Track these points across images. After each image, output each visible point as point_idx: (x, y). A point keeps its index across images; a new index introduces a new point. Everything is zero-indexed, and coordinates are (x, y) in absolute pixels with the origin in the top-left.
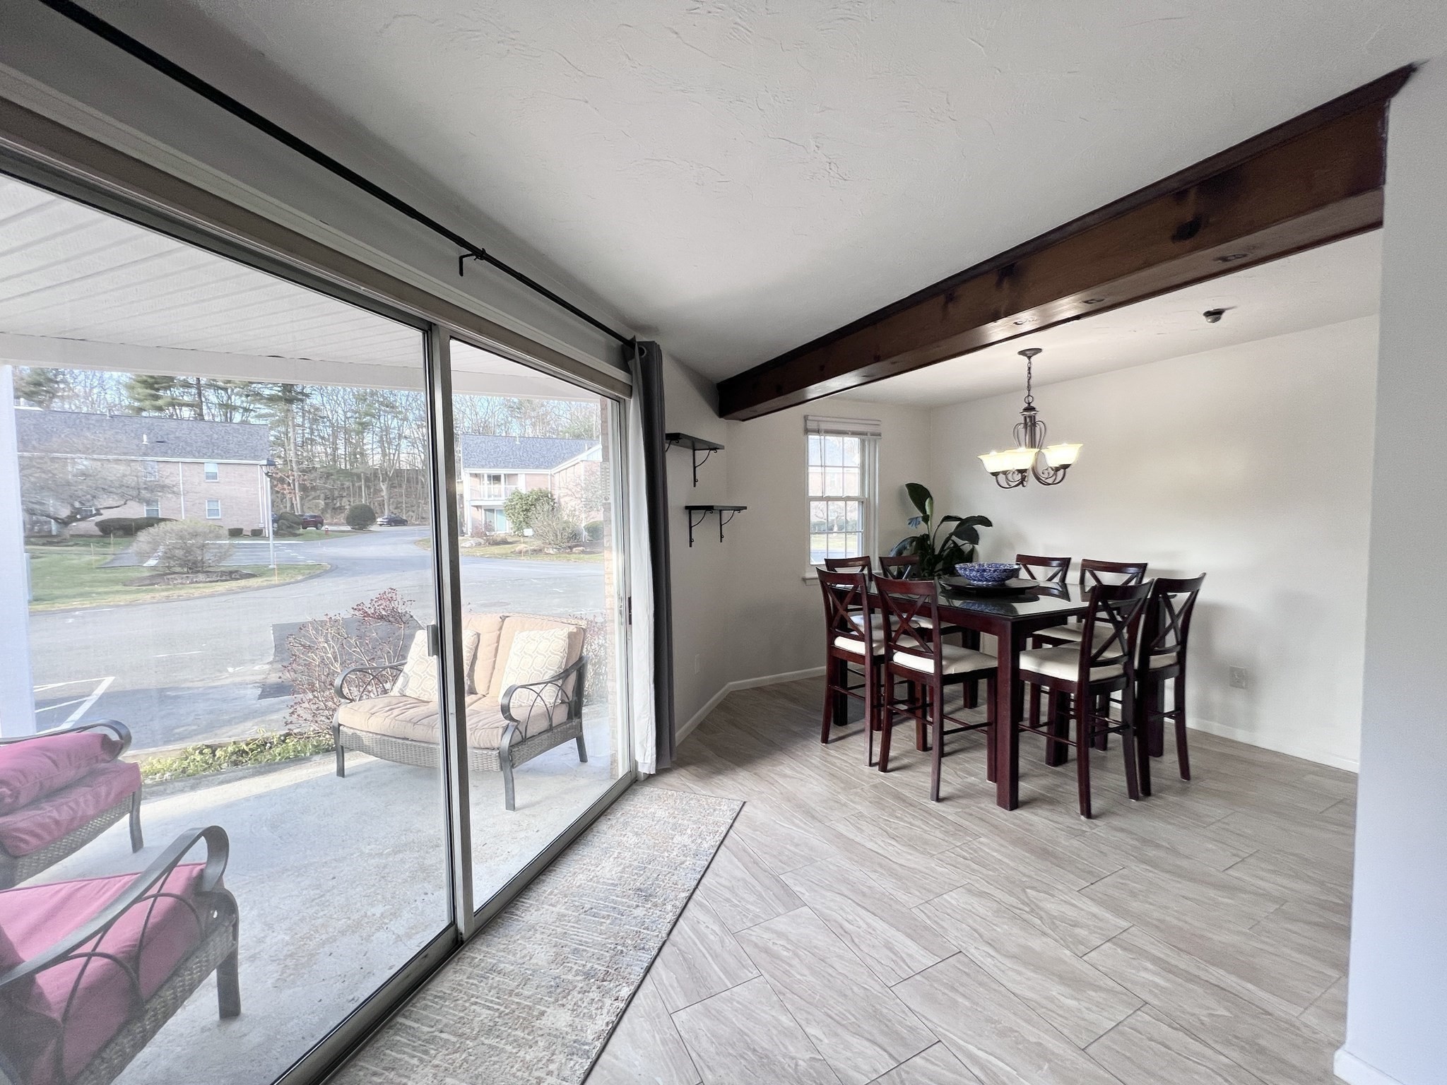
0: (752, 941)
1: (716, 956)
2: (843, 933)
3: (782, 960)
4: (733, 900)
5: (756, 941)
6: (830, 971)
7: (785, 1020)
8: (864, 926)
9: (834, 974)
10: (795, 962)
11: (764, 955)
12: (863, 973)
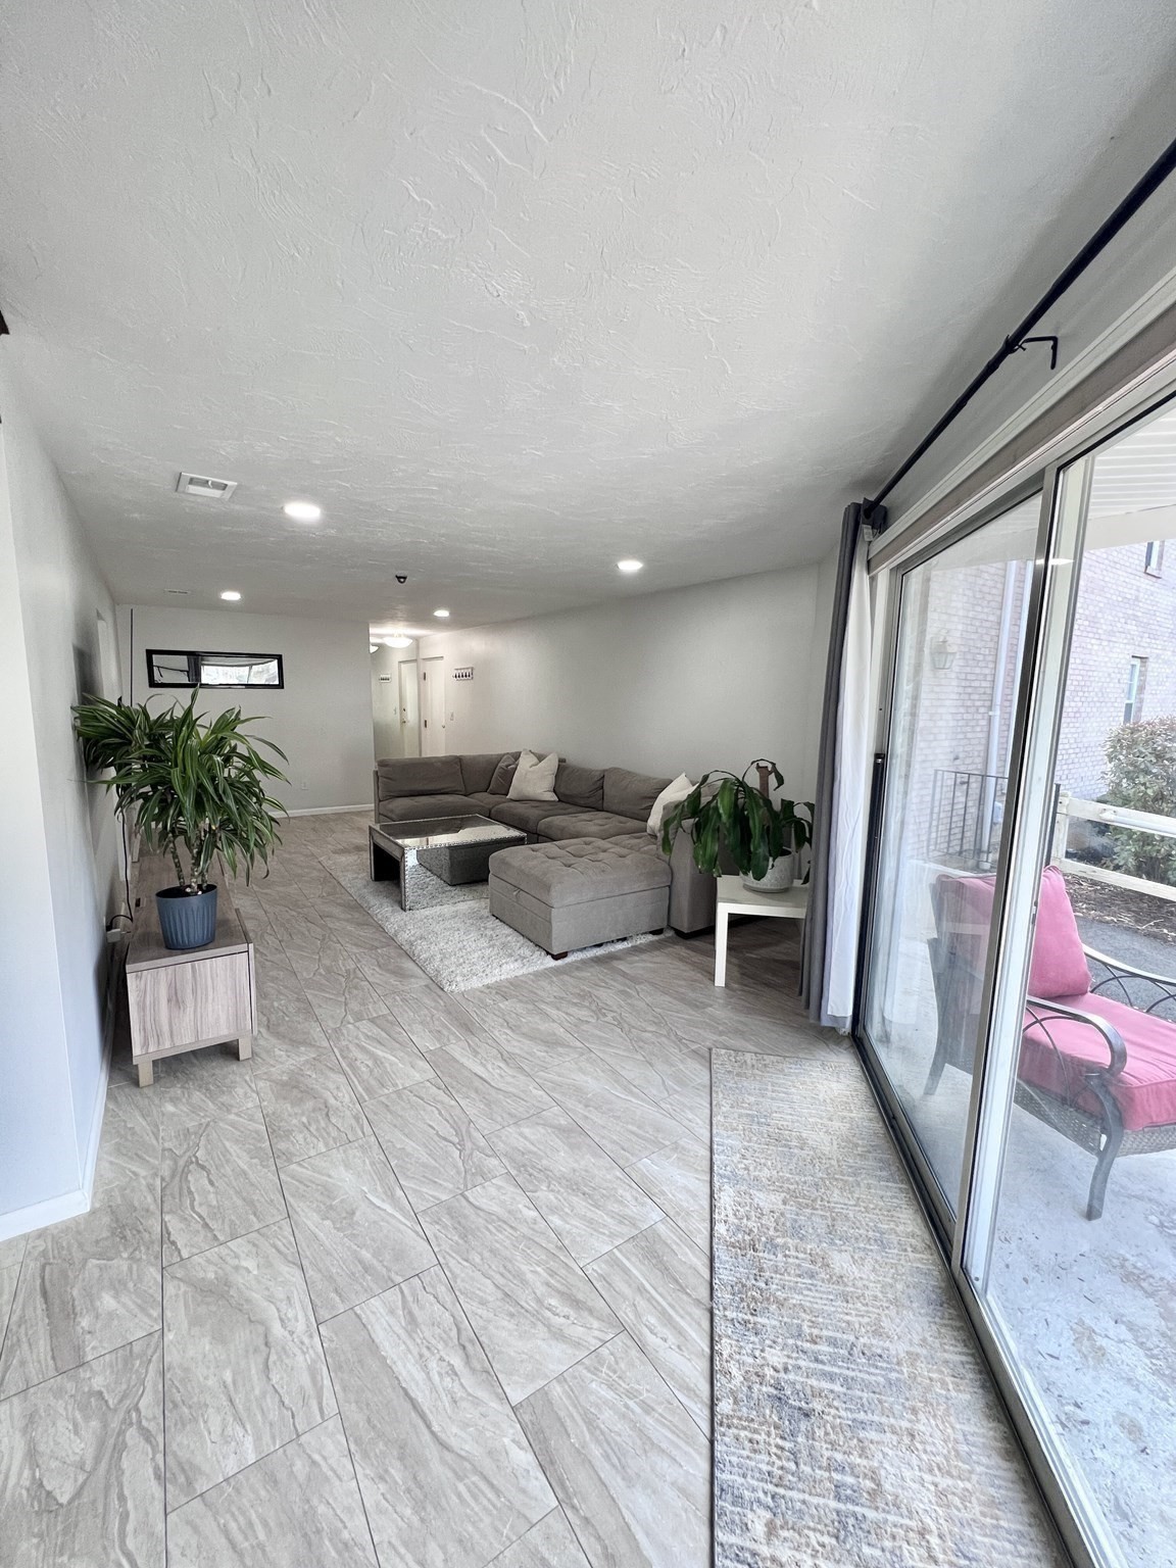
0: (598, 1319)
1: (641, 1290)
2: (467, 1345)
3: (558, 1292)
4: (638, 1410)
5: (591, 1319)
6: (501, 1281)
7: (555, 1220)
8: (433, 1365)
9: (498, 1276)
10: (541, 1290)
11: (580, 1296)
12: (463, 1281)
